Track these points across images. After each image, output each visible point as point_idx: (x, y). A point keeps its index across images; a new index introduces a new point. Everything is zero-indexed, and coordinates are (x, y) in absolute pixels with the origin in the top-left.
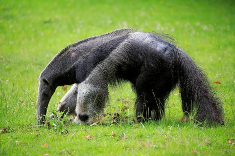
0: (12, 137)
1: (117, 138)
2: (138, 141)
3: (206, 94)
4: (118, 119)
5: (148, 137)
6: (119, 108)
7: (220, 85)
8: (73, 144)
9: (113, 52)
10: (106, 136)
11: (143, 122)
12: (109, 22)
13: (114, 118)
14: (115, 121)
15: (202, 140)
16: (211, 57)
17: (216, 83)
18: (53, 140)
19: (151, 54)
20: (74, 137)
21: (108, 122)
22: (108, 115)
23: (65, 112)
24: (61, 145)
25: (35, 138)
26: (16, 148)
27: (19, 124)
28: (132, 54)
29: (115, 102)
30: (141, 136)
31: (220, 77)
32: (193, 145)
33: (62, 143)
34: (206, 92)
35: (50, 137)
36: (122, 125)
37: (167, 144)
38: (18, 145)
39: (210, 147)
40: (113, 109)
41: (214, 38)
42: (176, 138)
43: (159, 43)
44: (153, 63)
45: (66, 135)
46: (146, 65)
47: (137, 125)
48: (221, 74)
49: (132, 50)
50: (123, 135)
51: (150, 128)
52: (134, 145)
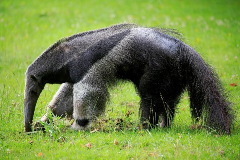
0: (3, 145)
1: (120, 147)
2: (144, 151)
3: (217, 97)
4: (121, 125)
5: (155, 145)
6: (123, 113)
7: (236, 88)
8: (71, 154)
9: (114, 50)
10: (108, 144)
11: (150, 129)
12: (113, 16)
13: (118, 124)
14: (118, 128)
15: (215, 150)
16: (226, 56)
17: (232, 85)
18: (49, 149)
19: (155, 52)
20: (73, 145)
21: (111, 129)
22: (111, 121)
23: (62, 117)
24: (57, 155)
25: (28, 147)
26: (7, 157)
27: (10, 131)
28: (135, 53)
29: (118, 107)
30: (147, 145)
31: (237, 79)
32: (206, 156)
33: (58, 152)
34: (218, 94)
35: (45, 145)
36: (126, 133)
37: (177, 154)
38: (9, 154)
39: (224, 157)
40: (116, 115)
41: (230, 35)
42: (186, 147)
43: (164, 40)
44: (158, 62)
45: (63, 143)
46: (150, 65)
47: (143, 132)
48: (237, 75)
49: (135, 48)
50: (127, 143)
51: (158, 135)
52: (139, 154)
